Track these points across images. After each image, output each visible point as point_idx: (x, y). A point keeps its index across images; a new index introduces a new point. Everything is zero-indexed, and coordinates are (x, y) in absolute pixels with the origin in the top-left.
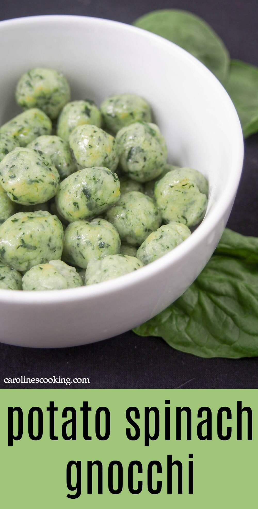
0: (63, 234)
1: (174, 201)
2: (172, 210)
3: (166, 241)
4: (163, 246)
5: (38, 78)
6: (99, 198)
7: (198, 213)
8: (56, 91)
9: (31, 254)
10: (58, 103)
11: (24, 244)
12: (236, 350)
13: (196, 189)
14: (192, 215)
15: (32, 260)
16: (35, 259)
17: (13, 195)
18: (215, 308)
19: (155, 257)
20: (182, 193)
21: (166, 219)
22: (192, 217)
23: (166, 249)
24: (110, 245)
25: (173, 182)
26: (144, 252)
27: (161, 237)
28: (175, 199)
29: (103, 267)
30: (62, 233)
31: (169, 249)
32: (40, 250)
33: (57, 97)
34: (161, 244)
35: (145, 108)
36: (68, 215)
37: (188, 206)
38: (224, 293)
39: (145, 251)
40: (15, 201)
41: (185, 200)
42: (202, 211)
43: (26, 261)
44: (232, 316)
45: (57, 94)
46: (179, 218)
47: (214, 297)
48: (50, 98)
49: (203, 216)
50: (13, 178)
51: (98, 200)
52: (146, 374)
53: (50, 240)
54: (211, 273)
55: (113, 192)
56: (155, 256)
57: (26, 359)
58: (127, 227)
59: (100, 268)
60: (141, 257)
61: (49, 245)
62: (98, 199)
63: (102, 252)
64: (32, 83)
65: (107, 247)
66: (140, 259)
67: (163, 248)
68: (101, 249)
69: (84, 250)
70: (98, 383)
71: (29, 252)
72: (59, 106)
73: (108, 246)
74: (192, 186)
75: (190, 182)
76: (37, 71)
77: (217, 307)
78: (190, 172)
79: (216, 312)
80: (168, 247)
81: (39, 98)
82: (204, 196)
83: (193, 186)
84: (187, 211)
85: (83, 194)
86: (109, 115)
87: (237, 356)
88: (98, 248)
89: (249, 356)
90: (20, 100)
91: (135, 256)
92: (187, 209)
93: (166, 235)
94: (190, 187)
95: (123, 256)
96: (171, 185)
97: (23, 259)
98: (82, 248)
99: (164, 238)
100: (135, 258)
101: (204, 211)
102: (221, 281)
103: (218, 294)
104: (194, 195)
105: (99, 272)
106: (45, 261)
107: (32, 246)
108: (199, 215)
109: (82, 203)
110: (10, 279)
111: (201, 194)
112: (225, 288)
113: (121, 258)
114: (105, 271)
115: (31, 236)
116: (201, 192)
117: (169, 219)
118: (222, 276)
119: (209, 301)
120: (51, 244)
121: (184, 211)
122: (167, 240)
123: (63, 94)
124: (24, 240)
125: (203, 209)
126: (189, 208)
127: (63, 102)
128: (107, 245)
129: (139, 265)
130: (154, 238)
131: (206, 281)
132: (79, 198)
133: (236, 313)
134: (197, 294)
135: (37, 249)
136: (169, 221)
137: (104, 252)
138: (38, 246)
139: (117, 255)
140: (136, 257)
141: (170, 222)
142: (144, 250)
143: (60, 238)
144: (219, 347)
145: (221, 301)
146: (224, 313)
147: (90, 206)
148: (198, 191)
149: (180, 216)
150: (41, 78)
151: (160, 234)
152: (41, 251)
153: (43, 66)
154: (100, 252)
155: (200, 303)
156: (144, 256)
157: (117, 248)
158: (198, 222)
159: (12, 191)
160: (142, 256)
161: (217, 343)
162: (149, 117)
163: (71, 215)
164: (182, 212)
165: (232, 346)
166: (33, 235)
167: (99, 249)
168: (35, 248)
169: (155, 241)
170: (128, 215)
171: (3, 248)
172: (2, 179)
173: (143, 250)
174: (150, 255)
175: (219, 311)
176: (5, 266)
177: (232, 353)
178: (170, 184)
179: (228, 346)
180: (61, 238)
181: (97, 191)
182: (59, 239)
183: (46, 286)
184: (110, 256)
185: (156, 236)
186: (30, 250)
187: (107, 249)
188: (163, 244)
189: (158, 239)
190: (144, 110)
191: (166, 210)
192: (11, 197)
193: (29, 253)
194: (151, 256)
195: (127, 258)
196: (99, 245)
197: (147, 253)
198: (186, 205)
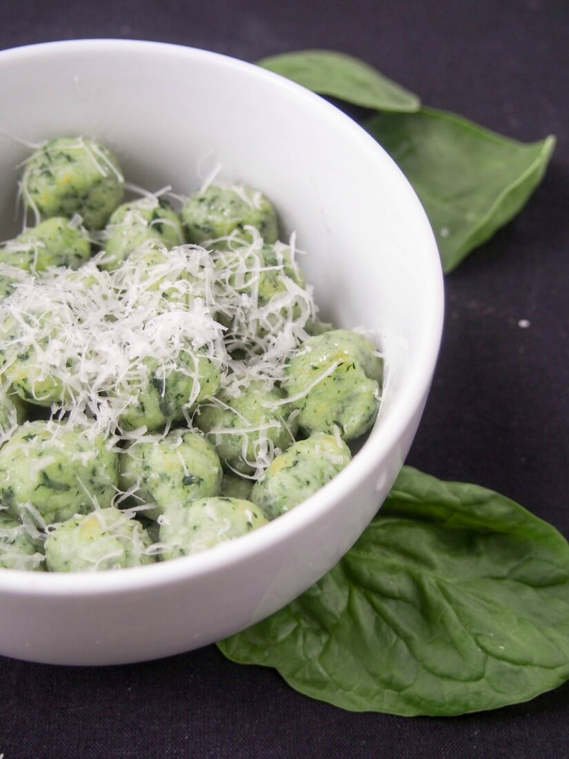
0: (117, 460)
1: (319, 394)
2: (315, 411)
3: (303, 471)
4: (299, 480)
5: (64, 159)
6: (183, 394)
7: (364, 415)
8: (98, 182)
9: (60, 499)
10: (102, 205)
11: (46, 480)
12: (409, 700)
13: (359, 373)
14: (352, 419)
15: (63, 508)
16: (68, 506)
17: (25, 391)
18: (377, 620)
19: (285, 500)
20: (335, 379)
21: (305, 427)
22: (353, 423)
23: (305, 486)
24: (203, 480)
25: (318, 360)
26: (266, 490)
27: (296, 463)
28: (320, 391)
29: (191, 520)
30: (115, 459)
31: (310, 485)
32: (75, 490)
33: (99, 195)
34: (296, 477)
35: (266, 212)
36: (126, 424)
37: (345, 404)
38: (397, 594)
39: (267, 488)
40: (28, 400)
41: (339, 392)
42: (371, 413)
43: (51, 511)
44: (407, 639)
45: (100, 189)
46: (328, 425)
47: (376, 600)
48: (86, 197)
49: (372, 420)
50: (24, 359)
51: (180, 397)
52: (270, 708)
53: (94, 472)
54: (376, 553)
55: (208, 381)
56: (285, 497)
57: (55, 683)
58: (233, 445)
59: (185, 522)
60: (259, 500)
61: (92, 482)
62: (179, 395)
63: (188, 491)
64: (52, 170)
65: (198, 483)
66: (258, 503)
67: (299, 484)
68: (188, 488)
69: (156, 489)
70: (184, 726)
71: (57, 494)
72: (104, 210)
73: (200, 481)
74: (351, 368)
75: (350, 360)
76: (62, 146)
77: (381, 620)
78: (349, 340)
79: (378, 628)
80: (308, 482)
81: (66, 196)
82: (376, 383)
83: (354, 368)
84: (343, 412)
85: (153, 386)
86: (197, 227)
87: (410, 712)
88: (182, 484)
89: (432, 715)
90: (30, 201)
91: (249, 498)
92: (343, 408)
93: (305, 460)
94: (348, 369)
95: (227, 500)
96: (315, 365)
97: (47, 507)
98: (153, 486)
99: (301, 464)
100: (248, 502)
101: (374, 411)
102: (392, 569)
103: (386, 595)
104: (356, 383)
105: (183, 531)
106: (85, 510)
107: (61, 485)
108: (365, 419)
109: (152, 402)
110: (24, 544)
111: (369, 381)
112: (398, 584)
113: (224, 504)
114: (195, 528)
115: (60, 467)
116: (368, 376)
117: (310, 427)
118: (396, 560)
119: (368, 607)
120: (96, 479)
121: (338, 413)
122: (306, 469)
123: (111, 189)
124: (48, 475)
125: (373, 408)
126: (347, 406)
127: (110, 204)
128: (197, 480)
129: (256, 516)
130: (284, 465)
131: (365, 570)
132: (146, 393)
133: (415, 635)
134: (346, 594)
135: (70, 490)
136: (310, 430)
137: (192, 493)
138: (72, 484)
139: (216, 498)
140: (251, 501)
141: (313, 432)
142: (265, 488)
143: (112, 468)
144: (378, 693)
145: (389, 608)
146: (392, 633)
147: (164, 408)
148: (363, 375)
149: (330, 422)
150: (69, 159)
151: (294, 459)
152: (78, 493)
153: (72, 136)
154: (185, 492)
155: (350, 611)
156: (266, 498)
157: (216, 483)
158: (363, 431)
159: (22, 383)
160: (262, 497)
161: (375, 687)
162: (273, 231)
163: (131, 425)
164: (334, 414)
165: (402, 693)
166: (63, 465)
167: (183, 487)
168: (67, 488)
169: (285, 471)
170: (234, 422)
171: (9, 488)
172: (3, 361)
173: (262, 486)
174: (276, 496)
175: (384, 626)
176: (13, 521)
177: (401, 705)
178: (311, 364)
179: (396, 693)
180: (114, 467)
181: (178, 380)
182: (110, 470)
183: (87, 559)
184: (203, 501)
185: (286, 462)
186: (58, 492)
187: (197, 486)
188: (299, 477)
189: (290, 468)
190: (263, 218)
191: (304, 411)
192: (21, 393)
193: (56, 497)
194: (278, 499)
195: (234, 504)
196: (183, 480)
197: (271, 492)
198: (341, 402)
